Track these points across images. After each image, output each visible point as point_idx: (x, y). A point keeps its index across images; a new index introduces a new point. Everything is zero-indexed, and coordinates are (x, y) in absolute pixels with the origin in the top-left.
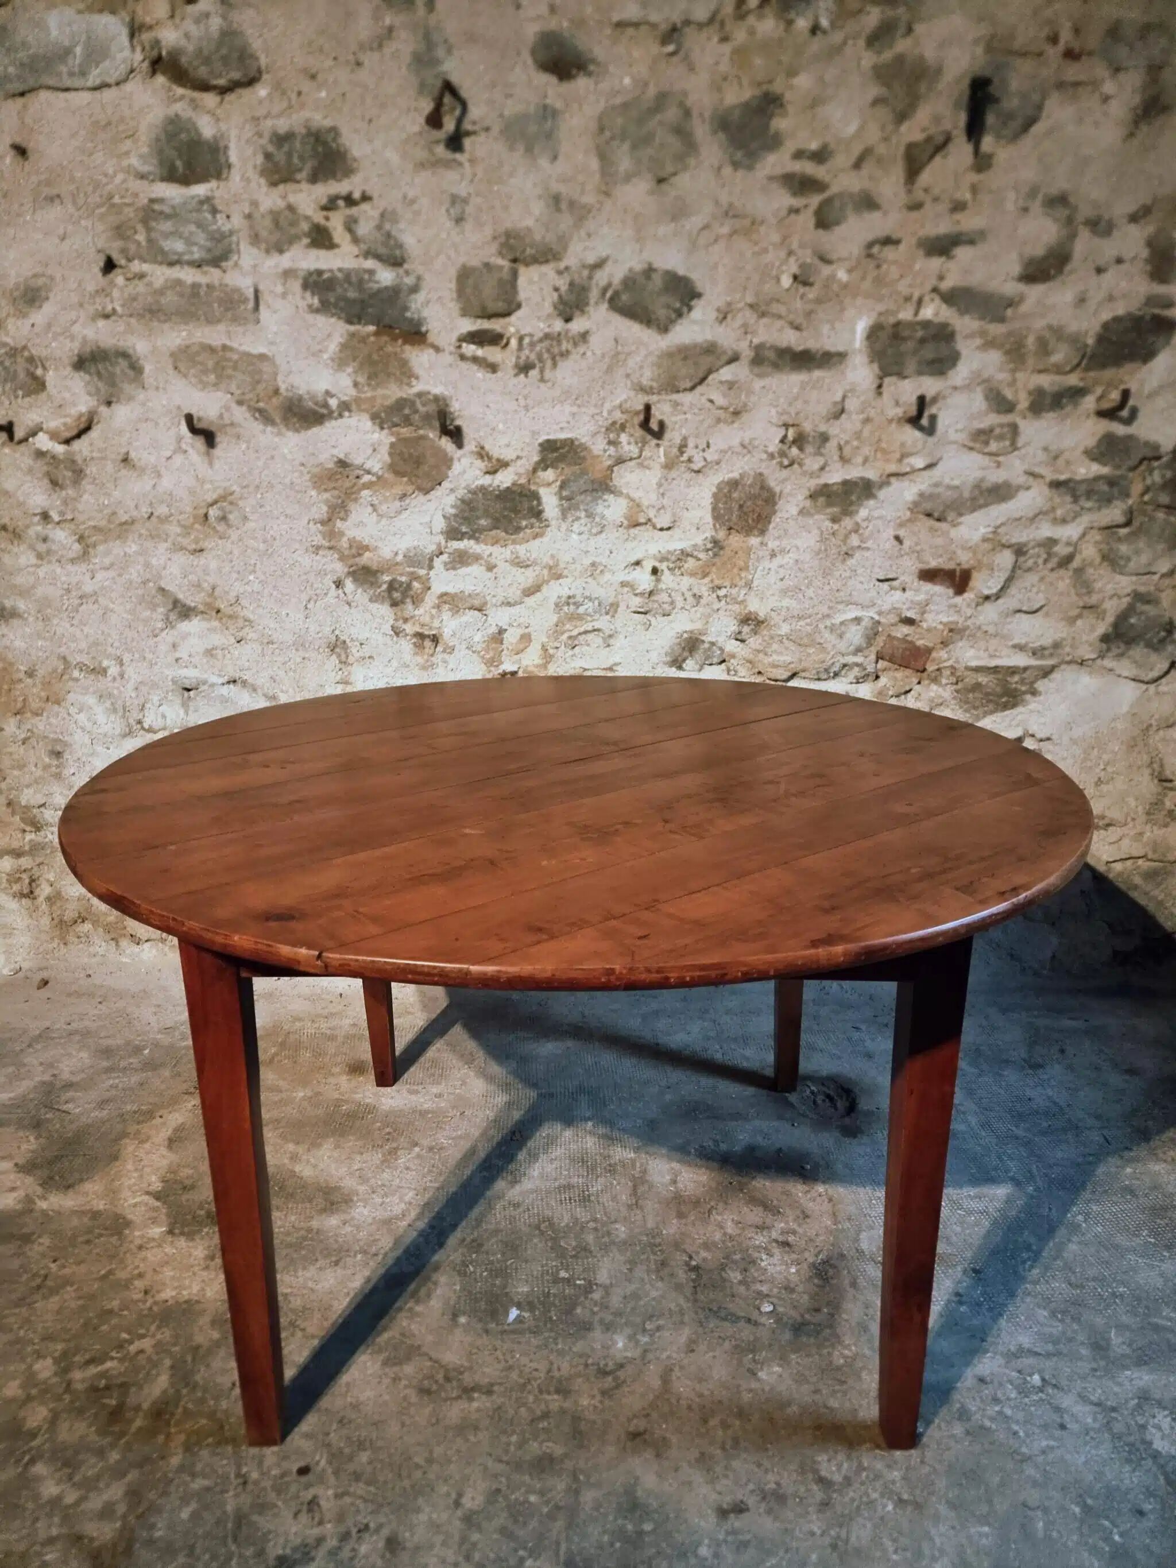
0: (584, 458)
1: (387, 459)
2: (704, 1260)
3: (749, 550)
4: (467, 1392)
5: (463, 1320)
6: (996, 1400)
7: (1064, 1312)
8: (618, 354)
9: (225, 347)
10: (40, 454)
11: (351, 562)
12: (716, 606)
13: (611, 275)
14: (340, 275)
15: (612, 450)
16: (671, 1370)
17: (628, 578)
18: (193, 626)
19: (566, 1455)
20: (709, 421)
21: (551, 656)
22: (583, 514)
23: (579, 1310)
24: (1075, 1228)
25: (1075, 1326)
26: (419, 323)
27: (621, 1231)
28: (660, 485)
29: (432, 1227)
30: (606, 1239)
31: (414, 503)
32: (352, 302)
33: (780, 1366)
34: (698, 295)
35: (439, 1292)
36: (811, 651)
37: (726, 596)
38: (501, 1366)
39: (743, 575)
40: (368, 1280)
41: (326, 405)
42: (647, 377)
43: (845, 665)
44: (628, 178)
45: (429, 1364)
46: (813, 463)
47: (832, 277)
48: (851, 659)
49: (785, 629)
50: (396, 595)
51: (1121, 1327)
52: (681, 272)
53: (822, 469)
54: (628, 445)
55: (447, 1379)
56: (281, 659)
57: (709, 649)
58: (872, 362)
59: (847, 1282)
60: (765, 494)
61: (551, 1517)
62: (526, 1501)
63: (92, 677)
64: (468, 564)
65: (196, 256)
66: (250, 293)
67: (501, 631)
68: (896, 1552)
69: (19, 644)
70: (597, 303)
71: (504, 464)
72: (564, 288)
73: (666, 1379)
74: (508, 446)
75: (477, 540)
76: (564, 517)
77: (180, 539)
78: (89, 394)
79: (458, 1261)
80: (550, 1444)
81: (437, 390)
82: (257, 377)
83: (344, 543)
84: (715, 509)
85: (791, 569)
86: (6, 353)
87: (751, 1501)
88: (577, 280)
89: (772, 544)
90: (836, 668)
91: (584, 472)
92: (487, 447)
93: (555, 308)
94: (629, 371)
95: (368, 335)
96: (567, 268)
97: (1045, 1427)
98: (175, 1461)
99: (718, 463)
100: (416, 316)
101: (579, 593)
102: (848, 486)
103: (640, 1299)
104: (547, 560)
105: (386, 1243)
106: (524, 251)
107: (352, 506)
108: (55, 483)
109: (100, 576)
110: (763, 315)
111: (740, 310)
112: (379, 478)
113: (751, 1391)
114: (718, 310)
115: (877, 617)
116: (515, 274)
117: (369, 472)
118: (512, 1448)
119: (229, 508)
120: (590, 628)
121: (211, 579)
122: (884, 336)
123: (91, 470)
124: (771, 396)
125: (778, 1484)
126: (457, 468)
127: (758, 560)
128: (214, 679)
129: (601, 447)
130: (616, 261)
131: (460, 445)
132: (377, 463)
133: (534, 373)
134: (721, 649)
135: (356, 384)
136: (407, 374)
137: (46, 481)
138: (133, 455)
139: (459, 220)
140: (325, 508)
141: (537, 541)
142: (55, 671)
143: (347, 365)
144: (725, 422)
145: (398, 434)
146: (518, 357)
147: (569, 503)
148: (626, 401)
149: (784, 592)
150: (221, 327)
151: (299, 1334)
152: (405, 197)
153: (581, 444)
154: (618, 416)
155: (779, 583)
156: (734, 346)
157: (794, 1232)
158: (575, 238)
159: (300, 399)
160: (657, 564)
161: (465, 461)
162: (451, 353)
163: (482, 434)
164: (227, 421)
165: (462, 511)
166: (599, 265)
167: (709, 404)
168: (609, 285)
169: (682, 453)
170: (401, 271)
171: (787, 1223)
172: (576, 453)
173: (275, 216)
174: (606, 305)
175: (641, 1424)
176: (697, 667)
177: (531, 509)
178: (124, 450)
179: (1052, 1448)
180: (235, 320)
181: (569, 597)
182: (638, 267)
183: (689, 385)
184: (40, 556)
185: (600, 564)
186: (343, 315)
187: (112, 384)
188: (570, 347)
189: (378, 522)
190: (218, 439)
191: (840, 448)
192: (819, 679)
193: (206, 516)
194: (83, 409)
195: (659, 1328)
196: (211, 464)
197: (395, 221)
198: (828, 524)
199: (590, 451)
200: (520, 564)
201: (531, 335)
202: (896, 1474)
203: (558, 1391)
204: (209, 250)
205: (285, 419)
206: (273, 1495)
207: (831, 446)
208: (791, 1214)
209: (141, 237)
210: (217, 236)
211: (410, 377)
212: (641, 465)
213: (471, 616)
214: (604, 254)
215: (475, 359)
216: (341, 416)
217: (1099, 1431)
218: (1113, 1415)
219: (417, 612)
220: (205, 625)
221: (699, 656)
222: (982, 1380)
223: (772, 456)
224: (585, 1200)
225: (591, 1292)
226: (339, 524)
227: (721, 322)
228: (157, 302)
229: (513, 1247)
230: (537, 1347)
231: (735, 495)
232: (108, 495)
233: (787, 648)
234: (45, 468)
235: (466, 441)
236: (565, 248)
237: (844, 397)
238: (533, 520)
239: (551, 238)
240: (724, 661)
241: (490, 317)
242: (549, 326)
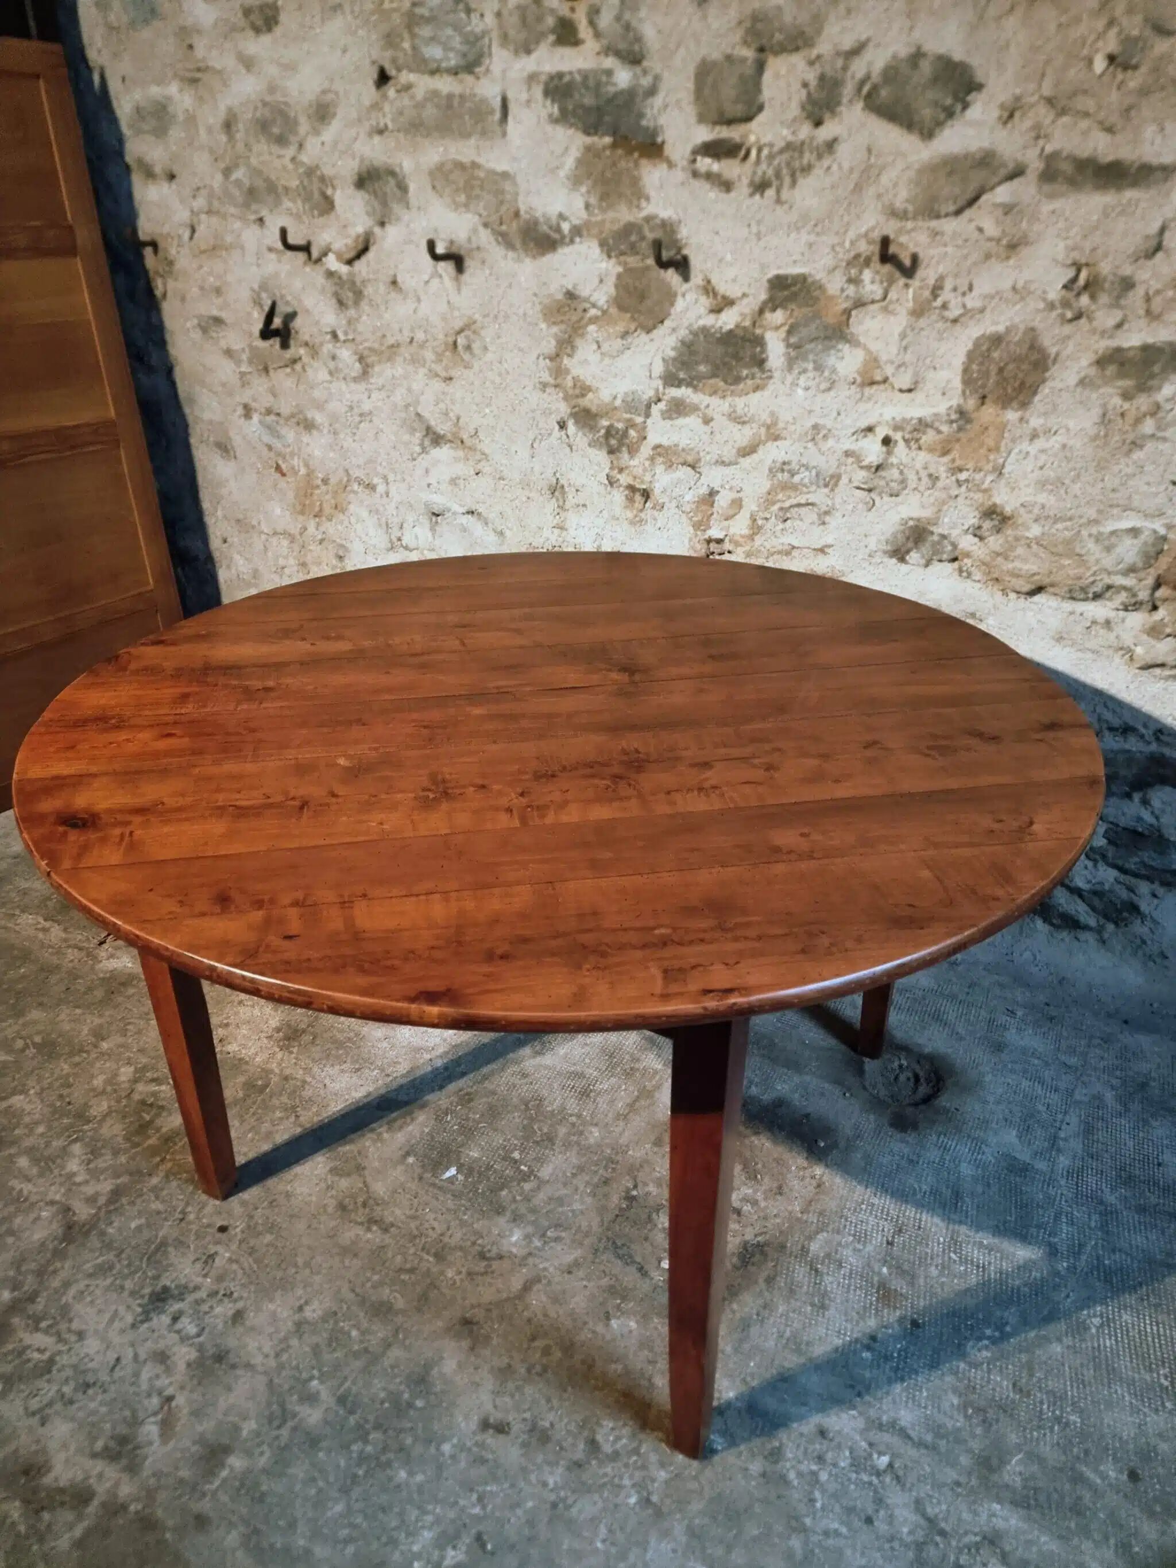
0: (817, 299)
1: (612, 291)
2: (648, 1194)
3: (1002, 428)
4: (372, 1221)
5: (411, 1160)
6: (820, 1459)
7: (978, 1410)
8: (868, 168)
9: (475, 165)
10: (330, 274)
11: (574, 402)
12: (955, 492)
13: (870, 64)
14: (578, 78)
15: (851, 290)
16: (539, 1281)
17: (853, 447)
18: (443, 453)
19: (403, 1312)
20: (975, 256)
21: (760, 528)
22: (811, 366)
23: (504, 1193)
24: (1082, 1328)
25: (979, 1431)
26: (654, 133)
27: (595, 1134)
28: (903, 336)
29: (446, 1068)
30: (575, 1138)
31: (636, 342)
32: (587, 110)
33: (637, 1322)
34: (979, 87)
35: (410, 1128)
36: (1067, 562)
37: (967, 481)
38: (408, 1212)
39: (992, 457)
40: (369, 1094)
41: (558, 230)
42: (901, 197)
43: (1109, 587)
45: (361, 1185)
46: (1106, 318)
48: (1119, 580)
49: (1035, 531)
50: (613, 442)
51: (1033, 1457)
52: (957, 56)
53: (1119, 326)
54: (871, 282)
55: (364, 1205)
56: (509, 495)
57: (939, 543)
59: (764, 1275)
60: (1035, 356)
61: (356, 1355)
62: (348, 1334)
63: (367, 491)
64: (686, 415)
65: (453, 63)
66: (497, 103)
67: (712, 493)
68: (604, 1541)
69: (317, 453)
70: (850, 101)
71: (729, 302)
72: (813, 83)
73: (527, 1288)
74: (734, 280)
75: (695, 388)
76: (790, 369)
77: (433, 366)
78: (368, 213)
79: (444, 1107)
80: (398, 1296)
81: (667, 214)
82: (500, 197)
83: (569, 382)
84: (966, 370)
85: (1055, 455)
86: (305, 173)
87: (516, 1427)
88: (829, 72)
89: (1035, 422)
90: (1098, 588)
91: (817, 315)
92: (713, 281)
93: (803, 108)
94: (881, 190)
95: (604, 148)
96: (819, 57)
97: (850, 1510)
98: (155, 1181)
99: (982, 310)
100: (652, 124)
101: (794, 459)
102: (1149, 353)
103: (562, 1205)
104: (765, 417)
105: (403, 1068)
106: (772, 36)
107: (578, 342)
108: (341, 303)
109: (375, 395)
110: (1063, 112)
111: (1032, 106)
112: (604, 312)
113: (594, 1332)
114: (1002, 107)
115: (1162, 531)
116: (760, 67)
117: (594, 306)
118: (369, 1285)
119: (472, 336)
120: (803, 501)
121: (457, 409)
123: (369, 291)
124: (1061, 224)
125: (552, 1425)
126: (680, 304)
127: (1013, 441)
128: (457, 508)
129: (838, 286)
130: (877, 45)
131: (686, 278)
132: (602, 296)
133: (770, 193)
134: (955, 546)
135: (587, 206)
136: (639, 195)
137: (334, 301)
138: (399, 280)
139: (702, 2)
140: (553, 343)
141: (758, 394)
142: (341, 481)
143: (581, 184)
144: (998, 257)
145: (626, 263)
146: (755, 173)
147: (796, 351)
148: (873, 229)
149: (1042, 484)
150: (472, 141)
151: (292, 1119)
153: (813, 283)
154: (863, 247)
155: (1037, 473)
156: (1019, 157)
157: (755, 1203)
158: (832, 18)
159: (536, 223)
160: (891, 433)
161: (691, 297)
162: (683, 169)
163: (709, 265)
164: (474, 245)
165: (681, 354)
166: (857, 51)
167: (977, 233)
168: (867, 77)
169: (935, 296)
170: (638, 70)
171: (755, 1192)
172: (809, 291)
173: (522, 12)
174: (860, 105)
175: (479, 1314)
176: (923, 561)
177: (753, 357)
178: (392, 273)
179: (837, 1533)
180: (484, 133)
181: (784, 463)
182: (904, 52)
183: (952, 208)
184: (331, 373)
185: (824, 426)
186: (580, 125)
187: (385, 204)
188: (813, 159)
189: (602, 360)
190: (468, 263)
191: (1148, 299)
192: (1073, 598)
193: (455, 343)
194: (360, 229)
195: (557, 1239)
196: (459, 290)
197: (637, 9)
198: (1117, 401)
199: (825, 290)
200: (739, 420)
201: (771, 145)
202: (663, 1475)
203: (436, 1255)
204: (465, 55)
205: (524, 243)
206: (193, 1238)
207: (1135, 298)
208: (767, 1182)
209: (406, 45)
210: (472, 39)
211: (639, 199)
212: (885, 310)
213: (683, 473)
214: (863, 37)
215: (709, 176)
216: (572, 241)
217: (907, 1546)
218: (938, 1539)
219: (632, 463)
220: (450, 453)
221: (926, 549)
222: (822, 1433)
223: (1051, 306)
224: (585, 1094)
225: (525, 1181)
226: (566, 361)
227: (1005, 123)
228: (420, 115)
229: (493, 1113)
230: (448, 1210)
231: (996, 355)
232: (380, 317)
233: (1036, 555)
234: (334, 289)
235: (692, 276)
236: (819, 32)
237: (1162, 230)
238: (756, 370)
239: (803, 18)
240: (955, 560)
241: (730, 122)
242: (794, 133)
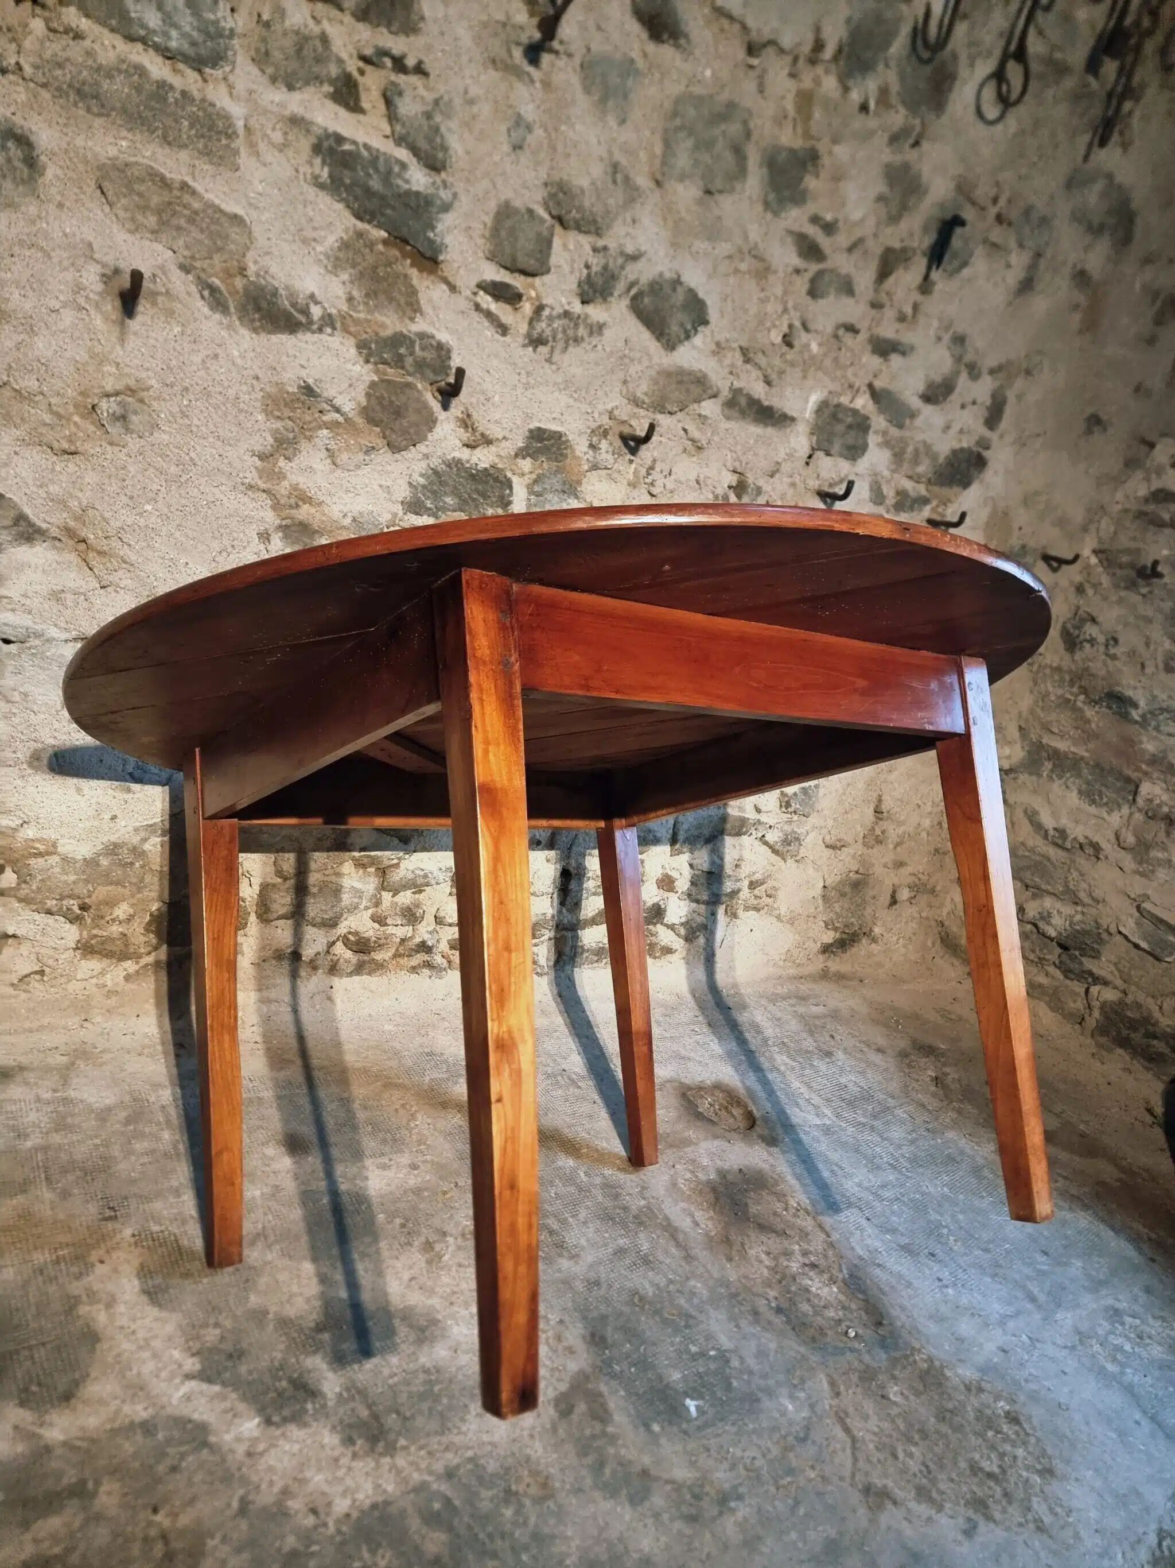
0: (566, 456)
1: (362, 399)
2: (777, 1298)
4: (723, 1504)
5: (656, 1428)
7: (997, 1275)
8: (624, 356)
9: (184, 186)
11: (285, 513)
13: (641, 272)
14: (365, 153)
15: (591, 454)
18: (37, 554)
19: (839, 1533)
20: (677, 450)
23: (735, 1384)
25: (1010, 1285)
26: (439, 249)
27: (699, 1286)
30: (695, 1300)
31: (379, 459)
32: (369, 192)
33: (897, 1384)
34: (706, 323)
38: (726, 1466)
41: (306, 312)
42: (642, 389)
44: (682, 178)
45: (668, 1487)
47: (807, 346)
52: (701, 294)
54: (606, 451)
55: (697, 1497)
58: (812, 434)
59: (877, 1291)
65: (173, 44)
66: (239, 128)
70: (620, 296)
71: (488, 441)
72: (595, 269)
74: (497, 422)
77: (43, 430)
81: (443, 336)
82: (219, 243)
83: (283, 489)
88: (611, 265)
91: (561, 471)
92: (475, 416)
93: (579, 285)
94: (628, 378)
95: (377, 241)
96: (605, 248)
99: (673, 492)
100: (438, 240)
103: (767, 1355)
106: (569, 212)
107: (304, 445)
110: (747, 361)
111: (733, 349)
112: (347, 420)
114: (716, 343)
116: (552, 234)
117: (337, 410)
119: (134, 406)
121: (86, 497)
122: (827, 412)
124: (731, 440)
126: (438, 431)
128: (53, 632)
129: (584, 449)
130: (649, 260)
131: (448, 409)
132: (349, 401)
133: (543, 350)
135: (350, 299)
136: (412, 307)
139: (517, 147)
140: (271, 440)
143: (344, 269)
144: (689, 454)
145: (383, 374)
146: (531, 327)
147: (537, 499)
148: (616, 407)
150: (184, 155)
152: (466, 92)
153: (567, 441)
154: (605, 420)
156: (719, 383)
157: (810, 1252)
158: (620, 221)
159: (275, 293)
161: (448, 426)
162: (467, 298)
165: (431, 482)
166: (634, 258)
167: (682, 433)
168: (637, 282)
169: (649, 474)
170: (438, 179)
171: (799, 1244)
172: (559, 449)
173: (302, 40)
174: (626, 302)
177: (502, 498)
180: (206, 153)
182: (668, 275)
183: (671, 408)
186: (354, 205)
188: (585, 336)
189: (332, 472)
193: (95, 408)
195: (803, 1381)
196: (122, 340)
197: (448, 116)
199: (573, 451)
201: (551, 307)
203: (786, 1473)
204: (194, 44)
205: (244, 311)
208: (794, 1234)
210: (212, 29)
211: (415, 311)
212: (610, 477)
214: (642, 248)
215: (488, 314)
216: (320, 330)
220: (52, 555)
224: (646, 1261)
225: (727, 1361)
226: (283, 463)
227: (715, 356)
228: (97, 84)
229: (631, 1332)
230: (736, 1434)
235: (455, 405)
236: (609, 226)
237: (782, 459)
238: (499, 509)
239: (598, 209)
241: (512, 269)
242: (569, 304)
